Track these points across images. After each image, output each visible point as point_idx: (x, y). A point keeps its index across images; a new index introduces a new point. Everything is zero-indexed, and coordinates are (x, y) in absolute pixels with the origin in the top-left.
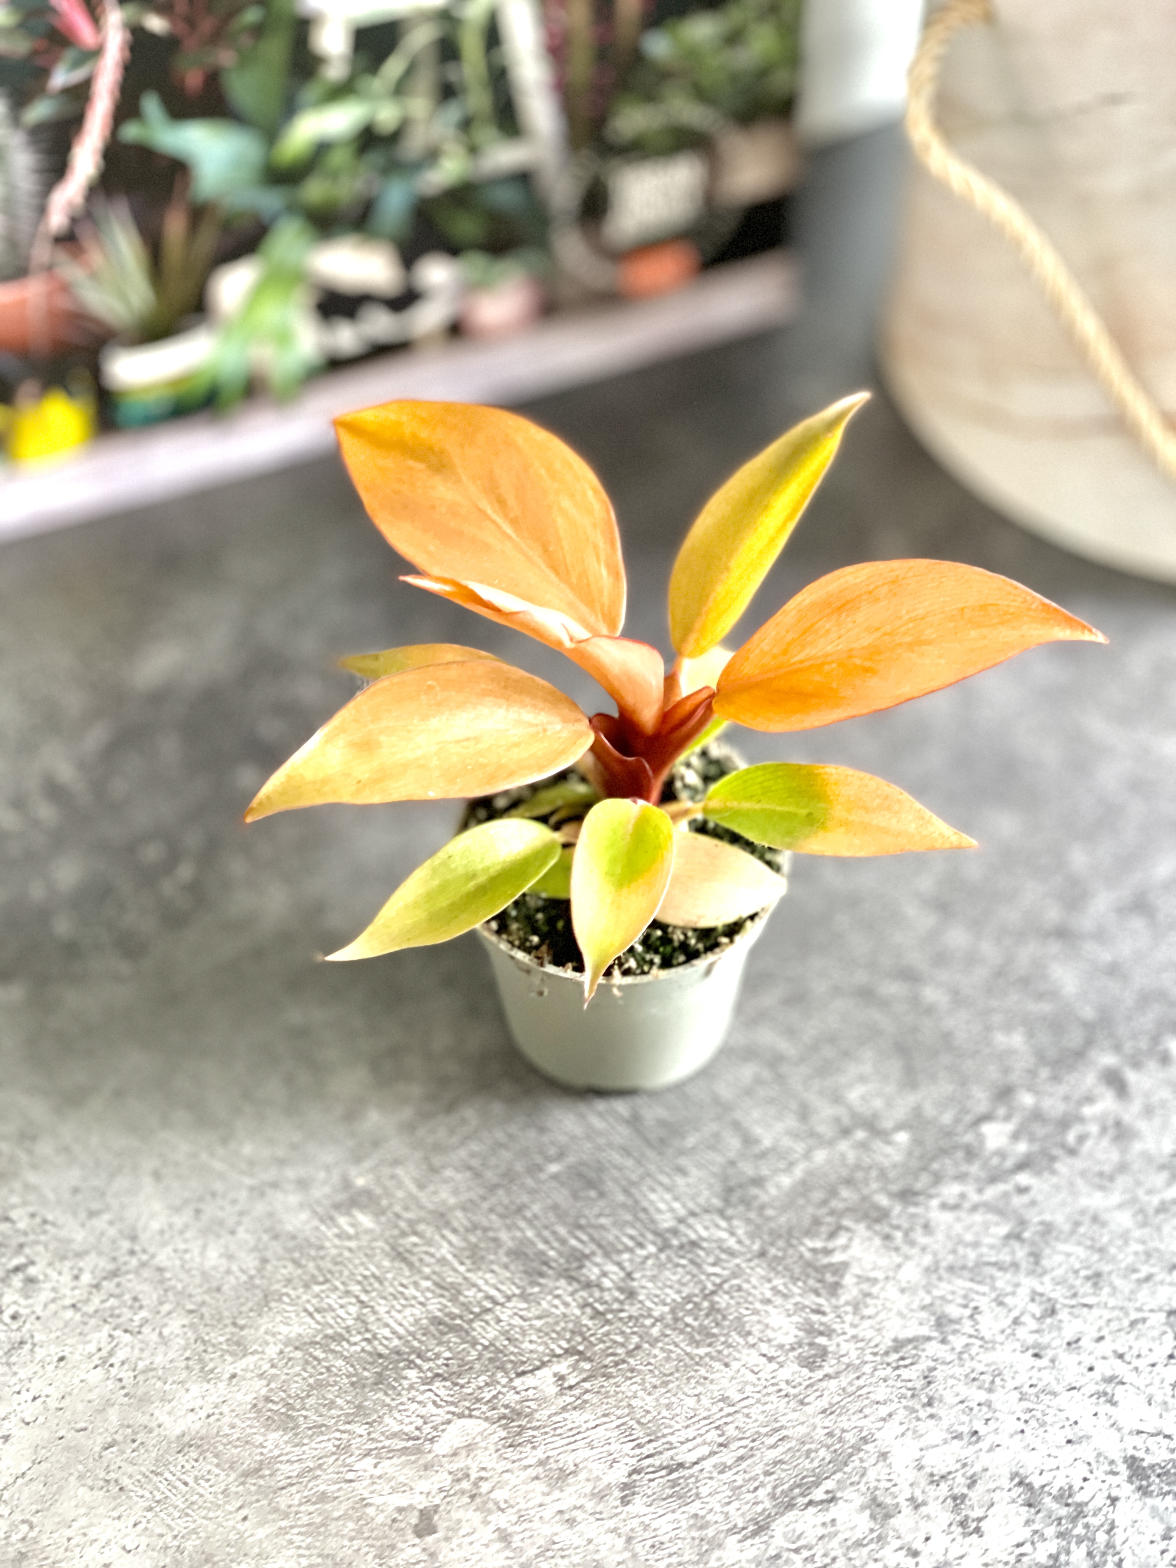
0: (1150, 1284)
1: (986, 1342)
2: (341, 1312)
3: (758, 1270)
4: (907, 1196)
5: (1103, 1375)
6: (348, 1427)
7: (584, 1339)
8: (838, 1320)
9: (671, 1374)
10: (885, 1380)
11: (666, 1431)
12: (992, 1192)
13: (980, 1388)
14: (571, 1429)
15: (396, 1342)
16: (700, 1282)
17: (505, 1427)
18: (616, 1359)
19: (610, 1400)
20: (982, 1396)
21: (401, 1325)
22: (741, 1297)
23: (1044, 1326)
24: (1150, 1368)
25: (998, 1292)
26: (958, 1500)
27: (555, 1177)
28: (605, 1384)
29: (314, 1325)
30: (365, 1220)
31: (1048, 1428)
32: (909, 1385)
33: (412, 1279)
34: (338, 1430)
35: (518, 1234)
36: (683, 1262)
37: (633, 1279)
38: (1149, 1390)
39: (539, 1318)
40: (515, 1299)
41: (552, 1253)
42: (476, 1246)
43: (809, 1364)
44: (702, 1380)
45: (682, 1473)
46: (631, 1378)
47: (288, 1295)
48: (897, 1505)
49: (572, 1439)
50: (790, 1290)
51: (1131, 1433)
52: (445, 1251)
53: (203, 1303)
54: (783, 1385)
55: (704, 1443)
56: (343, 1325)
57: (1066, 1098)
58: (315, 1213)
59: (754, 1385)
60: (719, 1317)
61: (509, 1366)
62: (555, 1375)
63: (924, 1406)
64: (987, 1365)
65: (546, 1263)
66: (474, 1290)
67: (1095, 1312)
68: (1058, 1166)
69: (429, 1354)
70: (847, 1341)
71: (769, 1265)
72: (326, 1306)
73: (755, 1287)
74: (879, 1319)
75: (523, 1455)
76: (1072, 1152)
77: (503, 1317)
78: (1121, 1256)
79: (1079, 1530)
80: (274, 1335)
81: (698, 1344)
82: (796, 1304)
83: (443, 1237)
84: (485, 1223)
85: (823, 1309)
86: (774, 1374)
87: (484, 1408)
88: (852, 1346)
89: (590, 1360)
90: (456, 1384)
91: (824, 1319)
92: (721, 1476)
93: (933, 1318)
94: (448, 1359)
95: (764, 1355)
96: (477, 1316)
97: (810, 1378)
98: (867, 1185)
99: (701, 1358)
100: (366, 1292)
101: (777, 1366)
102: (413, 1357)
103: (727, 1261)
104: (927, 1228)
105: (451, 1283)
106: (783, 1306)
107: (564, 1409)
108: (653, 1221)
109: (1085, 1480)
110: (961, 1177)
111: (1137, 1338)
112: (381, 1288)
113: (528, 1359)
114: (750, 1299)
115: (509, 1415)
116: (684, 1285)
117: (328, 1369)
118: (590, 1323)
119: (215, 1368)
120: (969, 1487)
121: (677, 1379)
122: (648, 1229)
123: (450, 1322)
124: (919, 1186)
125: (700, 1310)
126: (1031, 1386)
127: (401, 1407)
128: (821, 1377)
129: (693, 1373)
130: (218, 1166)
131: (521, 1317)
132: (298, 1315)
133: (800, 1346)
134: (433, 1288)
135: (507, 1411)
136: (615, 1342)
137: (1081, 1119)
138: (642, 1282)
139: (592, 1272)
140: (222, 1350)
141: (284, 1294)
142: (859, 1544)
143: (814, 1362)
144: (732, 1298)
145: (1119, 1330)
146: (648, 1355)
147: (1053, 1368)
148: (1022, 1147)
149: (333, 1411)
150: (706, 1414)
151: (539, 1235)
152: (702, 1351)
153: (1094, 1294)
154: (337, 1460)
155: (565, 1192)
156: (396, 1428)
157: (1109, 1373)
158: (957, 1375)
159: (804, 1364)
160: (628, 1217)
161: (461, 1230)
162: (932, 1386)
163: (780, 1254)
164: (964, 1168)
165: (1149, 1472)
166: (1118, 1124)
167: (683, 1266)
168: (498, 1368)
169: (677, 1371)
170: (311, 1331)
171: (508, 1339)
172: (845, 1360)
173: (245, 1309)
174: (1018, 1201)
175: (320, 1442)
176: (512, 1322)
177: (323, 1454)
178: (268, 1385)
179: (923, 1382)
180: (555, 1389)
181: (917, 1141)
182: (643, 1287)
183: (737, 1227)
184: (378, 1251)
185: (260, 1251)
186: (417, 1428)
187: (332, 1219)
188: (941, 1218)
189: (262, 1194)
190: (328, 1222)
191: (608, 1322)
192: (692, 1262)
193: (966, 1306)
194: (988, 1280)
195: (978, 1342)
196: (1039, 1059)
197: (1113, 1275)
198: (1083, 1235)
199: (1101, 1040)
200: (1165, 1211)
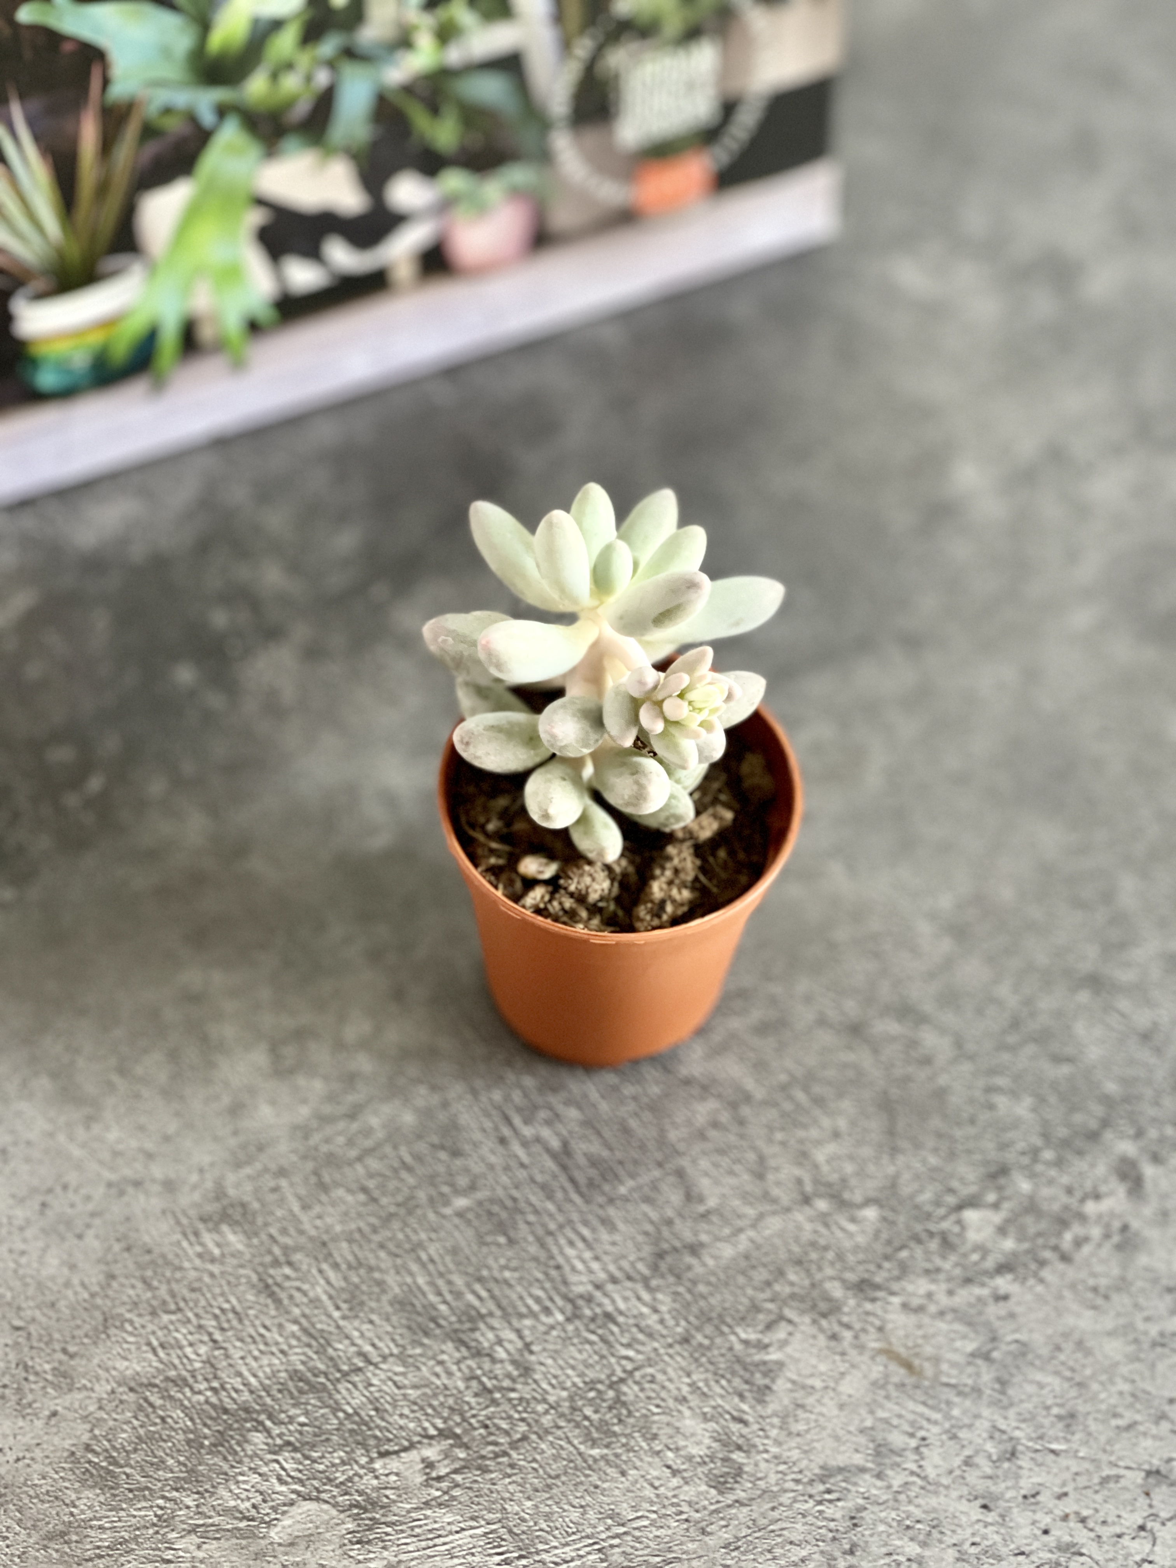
0: (1132, 1433)
1: (929, 1483)
2: (188, 1350)
3: (679, 1359)
4: (864, 1288)
5: (1058, 1540)
6: (175, 1494)
7: (464, 1420)
8: (761, 1433)
9: (558, 1477)
10: (804, 1516)
11: (541, 1547)
12: (965, 1296)
13: (912, 1539)
14: (430, 1531)
15: (246, 1396)
16: (610, 1365)
17: (356, 1518)
18: (497, 1449)
19: (481, 1500)
20: (913, 1549)
21: (255, 1376)
22: (653, 1390)
23: (1000, 1472)
24: (1116, 1539)
25: (953, 1422)
27: (460, 1214)
28: (479, 1479)
29: (155, 1364)
30: (234, 1239)
32: (832, 1525)
33: (276, 1321)
34: (163, 1497)
35: (409, 1280)
36: (593, 1338)
37: (531, 1352)
39: (415, 1387)
40: (391, 1359)
41: (443, 1308)
42: (357, 1287)
43: (720, 1484)
44: (592, 1489)
46: (509, 1476)
47: (131, 1322)
49: (431, 1543)
50: (710, 1389)
52: (320, 1291)
53: (33, 1320)
54: (685, 1508)
56: (189, 1367)
57: (1069, 1192)
58: (178, 1222)
59: (652, 1503)
60: (624, 1412)
61: (372, 1442)
62: (423, 1460)
63: (845, 1553)
64: (926, 1512)
65: (433, 1320)
66: (347, 1342)
67: (1063, 1462)
68: (1045, 1273)
69: (283, 1416)
70: (767, 1461)
71: (691, 1356)
72: (173, 1342)
73: (670, 1380)
74: (809, 1437)
75: (372, 1555)
76: (1065, 1258)
77: (375, 1381)
78: (1103, 1396)
80: (107, 1370)
81: (594, 1443)
82: (714, 1408)
83: (321, 1271)
84: (373, 1262)
85: (746, 1417)
86: (676, 1492)
87: (336, 1491)
88: (772, 1466)
89: (467, 1447)
90: (307, 1457)
91: (745, 1431)
93: (871, 1445)
94: (303, 1425)
95: (669, 1467)
96: (345, 1374)
97: (718, 1502)
98: (820, 1269)
99: (595, 1461)
100: (223, 1329)
101: (682, 1482)
102: (263, 1417)
103: (643, 1344)
105: (322, 1331)
106: (700, 1408)
107: (426, 1503)
108: (565, 1282)
110: (931, 1273)
111: (1105, 1501)
112: (239, 1327)
113: (396, 1436)
114: (663, 1394)
115: (363, 1503)
116: (588, 1366)
117: (163, 1419)
118: (473, 1401)
119: (35, 1401)
121: (563, 1483)
122: (559, 1293)
123: (312, 1379)
124: (880, 1278)
125: (604, 1400)
126: (973, 1544)
127: (241, 1478)
128: (730, 1502)
129: (583, 1479)
130: (77, 1152)
131: (395, 1383)
132: (139, 1348)
133: (712, 1461)
134: (299, 1334)
135: (359, 1498)
136: (499, 1428)
138: (539, 1357)
140: (46, 1380)
141: (127, 1320)
143: (726, 1482)
144: (642, 1390)
145: (1086, 1488)
146: (535, 1449)
147: (1002, 1525)
148: (1009, 1244)
149: (161, 1473)
150: (589, 1531)
151: (432, 1284)
152: (596, 1452)
153: (1067, 1440)
154: (157, 1533)
155: (470, 1233)
156: (232, 1503)
157: (1067, 1539)
158: (890, 1520)
159: (713, 1484)
161: (344, 1267)
162: (859, 1529)
163: (706, 1342)
164: (938, 1262)
166: (1125, 1228)
167: (591, 1343)
168: (358, 1443)
169: (566, 1473)
170: (153, 1370)
171: (376, 1410)
172: (762, 1484)
173: (79, 1333)
174: (993, 1310)
175: (140, 1509)
176: (385, 1388)
177: (142, 1522)
178: (91, 1431)
179: (849, 1523)
180: (420, 1479)
181: (887, 1222)
182: (542, 1364)
183: (662, 1303)
184: (243, 1280)
185: (107, 1264)
186: (254, 1506)
187: (196, 1234)
189: (122, 1193)
190: (192, 1238)
191: (495, 1403)
192: (603, 1340)
193: (912, 1435)
194: (943, 1406)
195: (919, 1482)
196: (1046, 1136)
197: (1090, 1417)
198: (1063, 1363)
199: (1122, 1122)
200: (1163, 1345)
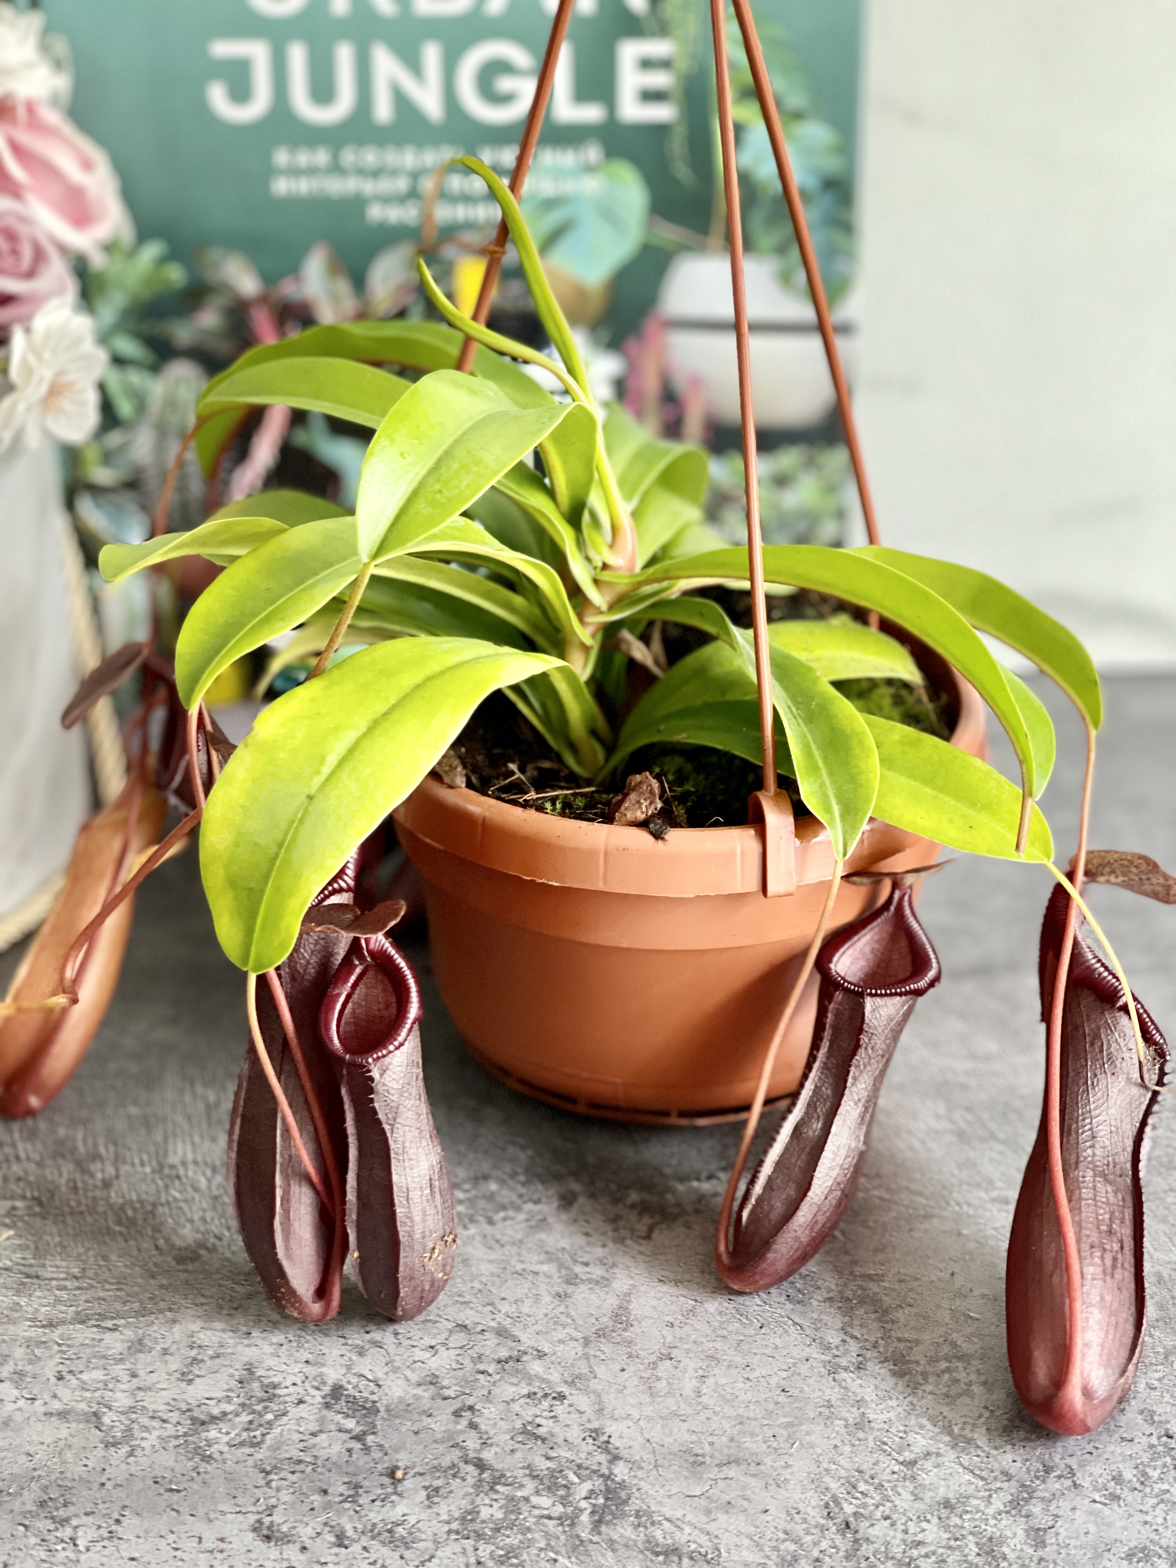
26: (195, 1360)
31: (302, 1350)
38: (397, 1358)
45: (35, 1281)
48: (151, 1349)
51: (355, 1374)
55: (67, 1273)
79: (259, 1408)
92: (58, 1292)
109: (294, 1384)
120: (211, 1358)
137: (518, 1209)
139: (96, 1167)
142: (104, 1357)
160: (152, 1149)
165: (343, 1398)
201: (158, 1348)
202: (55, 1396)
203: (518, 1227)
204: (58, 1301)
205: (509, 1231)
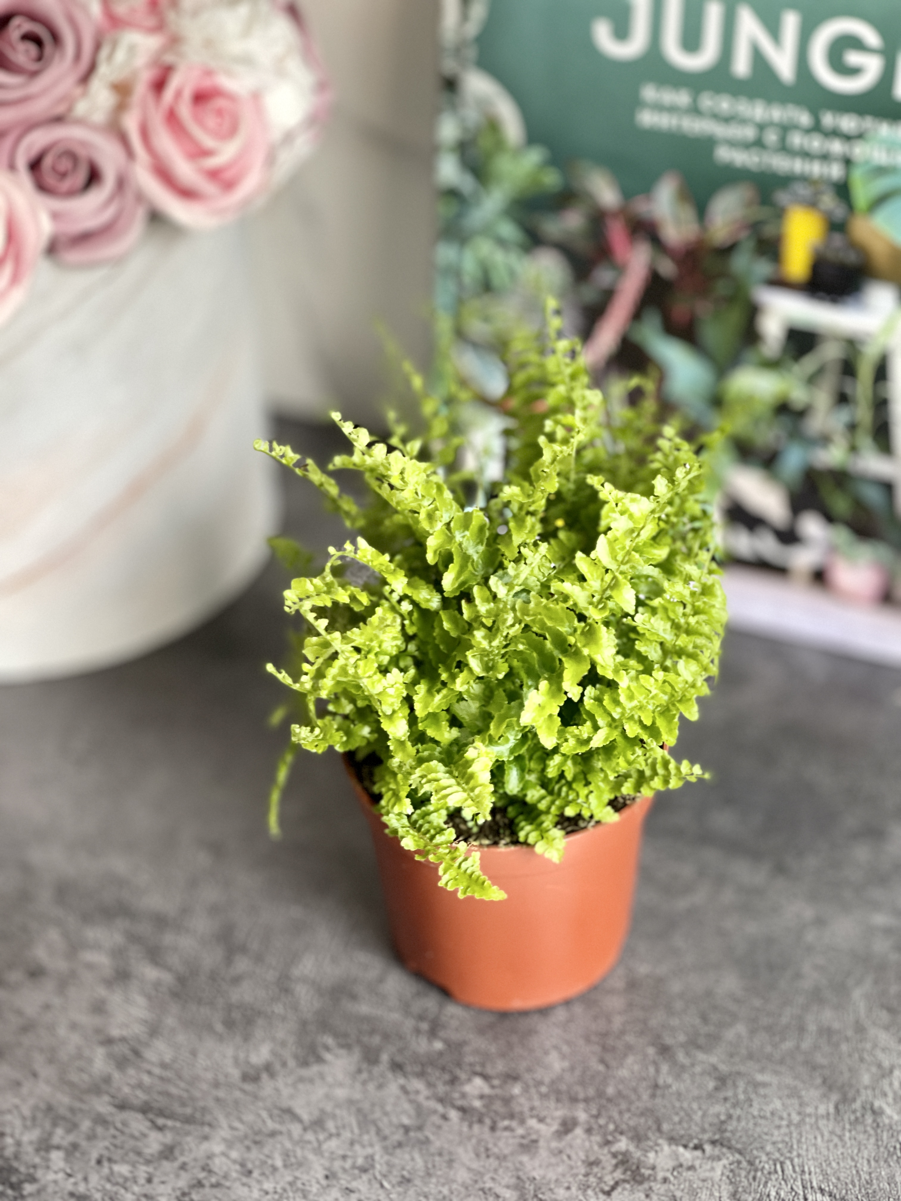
1: (319, 1149)
4: (397, 1067)
12: (431, 1104)
13: (284, 1161)
20: (279, 1163)
23: (351, 1171)
25: (359, 1139)
43: (245, 1077)
48: (175, 1159)
57: (532, 1109)
63: (253, 1141)
67: (381, 1192)
68: (476, 1126)
76: (493, 1128)
78: (432, 1186)
88: (271, 1091)
91: (280, 1070)
93: (317, 1118)
97: (235, 1082)
98: (390, 1045)
104: (380, 1087)
108: (290, 967)
110: (430, 1085)
120: (213, 1186)
124: (408, 1068)
126: (303, 1184)
128: (240, 1087)
133: (254, 1068)
137: (522, 1122)
139: (238, 959)
142: (139, 1154)
147: (324, 1188)
148: (477, 1104)
152: (219, 1027)
153: (393, 1186)
158: (285, 1146)
159: (243, 1075)
162: (270, 1138)
164: (439, 1083)
166: (535, 1141)
174: (434, 1119)
181: (441, 1054)
188: (393, 1088)
193: (337, 1128)
194: (364, 1130)
195: (315, 1144)
196: (553, 1082)
197: (415, 1188)
198: (434, 1161)
199: (594, 1105)
200: (485, 1193)
201: (182, 1159)
202: (86, 1179)
203: (511, 1141)
204: (140, 1085)
205: (501, 1144)
